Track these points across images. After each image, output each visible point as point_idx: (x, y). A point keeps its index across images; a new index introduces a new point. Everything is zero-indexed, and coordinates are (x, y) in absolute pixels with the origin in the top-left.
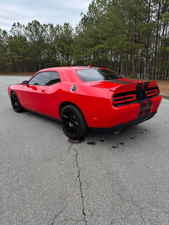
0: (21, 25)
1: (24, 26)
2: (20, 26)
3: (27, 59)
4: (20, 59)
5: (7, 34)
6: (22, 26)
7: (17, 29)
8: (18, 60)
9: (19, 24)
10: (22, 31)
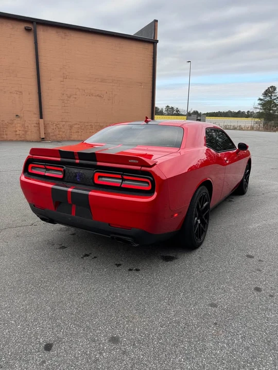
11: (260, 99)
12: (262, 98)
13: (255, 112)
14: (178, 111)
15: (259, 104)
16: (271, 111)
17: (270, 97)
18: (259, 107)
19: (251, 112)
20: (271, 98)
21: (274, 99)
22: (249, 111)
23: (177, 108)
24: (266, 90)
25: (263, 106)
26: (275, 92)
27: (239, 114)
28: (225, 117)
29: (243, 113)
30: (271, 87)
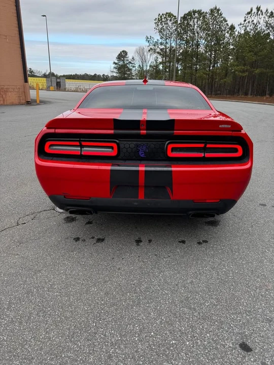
0: (261, 11)
1: (267, 10)
2: (259, 12)
3: (256, 72)
4: (244, 71)
5: (235, 30)
6: (264, 11)
7: (253, 19)
8: (241, 74)
9: (258, 9)
10: (262, 21)
11: (114, 63)
12: (116, 62)
13: (110, 76)
14: (32, 71)
15: (115, 68)
16: (126, 75)
17: (123, 61)
18: (115, 70)
19: (106, 76)
20: (124, 63)
21: (127, 64)
22: (104, 75)
23: (30, 69)
24: (119, 55)
25: (118, 70)
26: (127, 56)
27: (95, 78)
28: (82, 79)
29: (99, 76)
30: (123, 51)
